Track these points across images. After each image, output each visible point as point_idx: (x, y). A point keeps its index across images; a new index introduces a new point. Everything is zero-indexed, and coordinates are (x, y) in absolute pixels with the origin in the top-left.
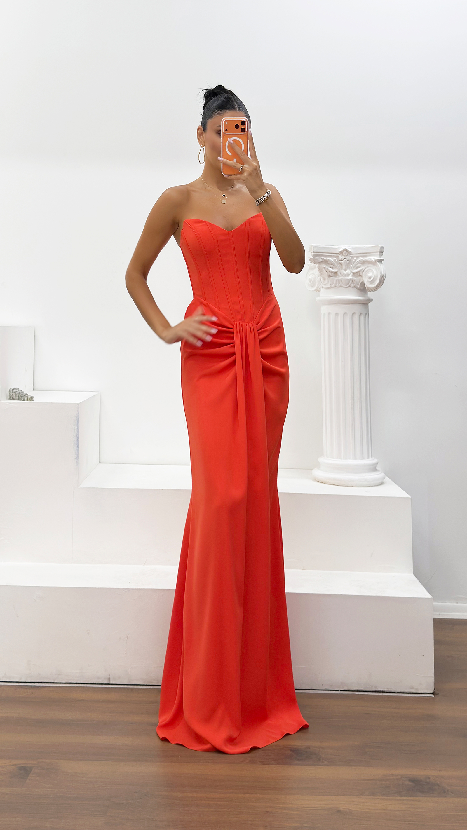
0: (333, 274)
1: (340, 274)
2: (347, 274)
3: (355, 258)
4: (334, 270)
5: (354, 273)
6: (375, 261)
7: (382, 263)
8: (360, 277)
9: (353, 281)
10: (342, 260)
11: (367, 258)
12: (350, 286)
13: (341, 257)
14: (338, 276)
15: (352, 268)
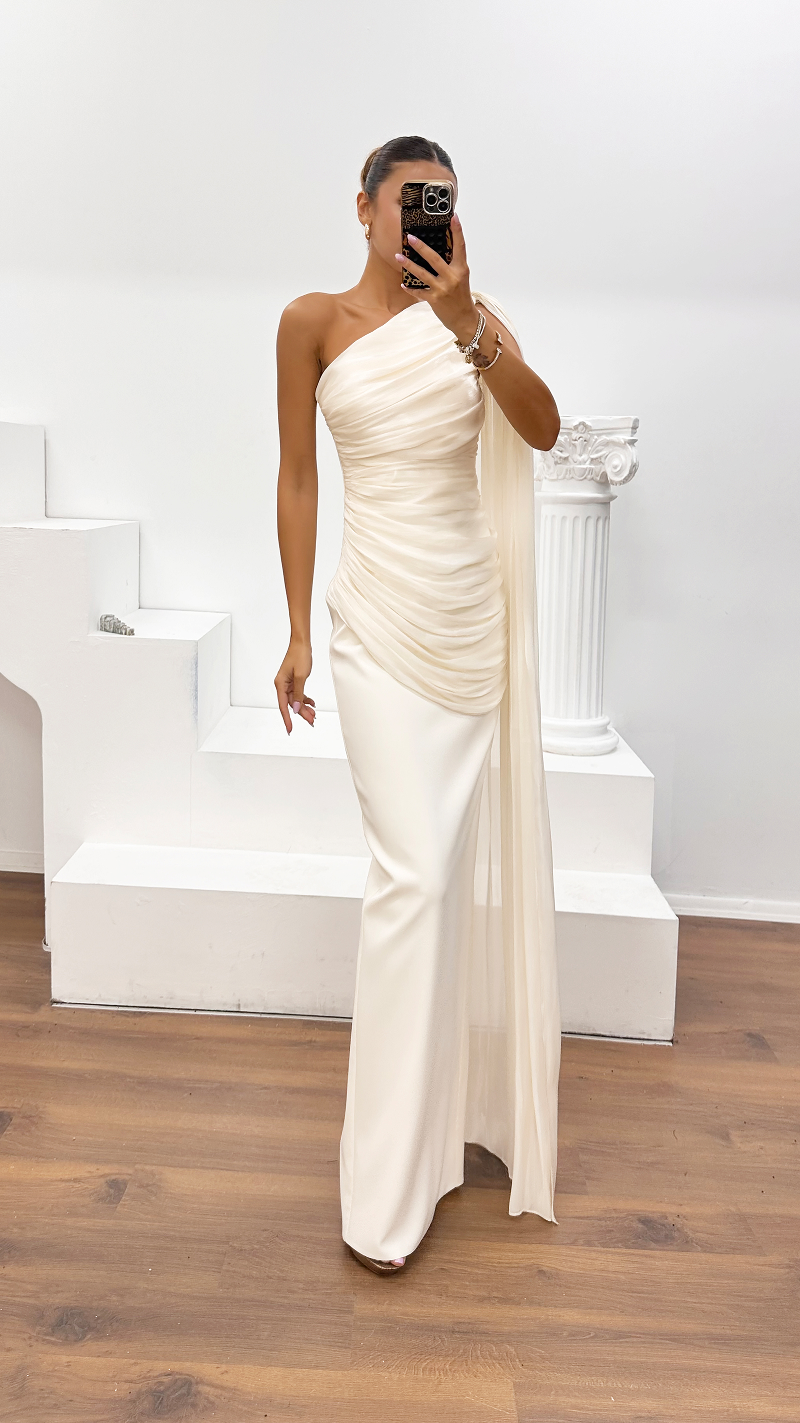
0: (561, 459)
1: (572, 461)
2: (582, 461)
3: (596, 437)
4: (564, 455)
5: (592, 459)
6: (625, 442)
7: (634, 446)
8: (601, 465)
9: (591, 472)
10: (576, 440)
11: (613, 438)
12: (585, 478)
13: (575, 435)
14: (568, 464)
15: (590, 453)
